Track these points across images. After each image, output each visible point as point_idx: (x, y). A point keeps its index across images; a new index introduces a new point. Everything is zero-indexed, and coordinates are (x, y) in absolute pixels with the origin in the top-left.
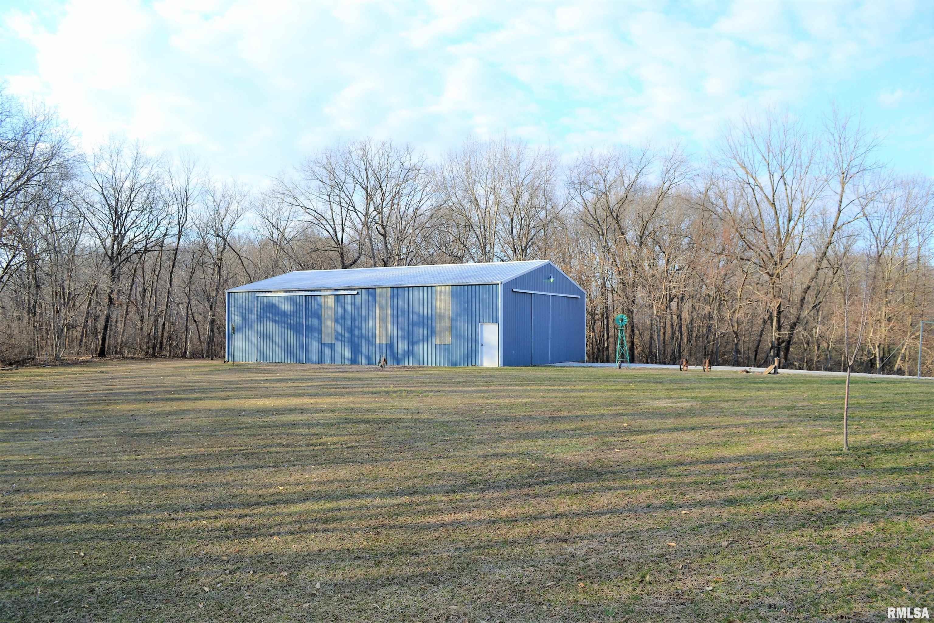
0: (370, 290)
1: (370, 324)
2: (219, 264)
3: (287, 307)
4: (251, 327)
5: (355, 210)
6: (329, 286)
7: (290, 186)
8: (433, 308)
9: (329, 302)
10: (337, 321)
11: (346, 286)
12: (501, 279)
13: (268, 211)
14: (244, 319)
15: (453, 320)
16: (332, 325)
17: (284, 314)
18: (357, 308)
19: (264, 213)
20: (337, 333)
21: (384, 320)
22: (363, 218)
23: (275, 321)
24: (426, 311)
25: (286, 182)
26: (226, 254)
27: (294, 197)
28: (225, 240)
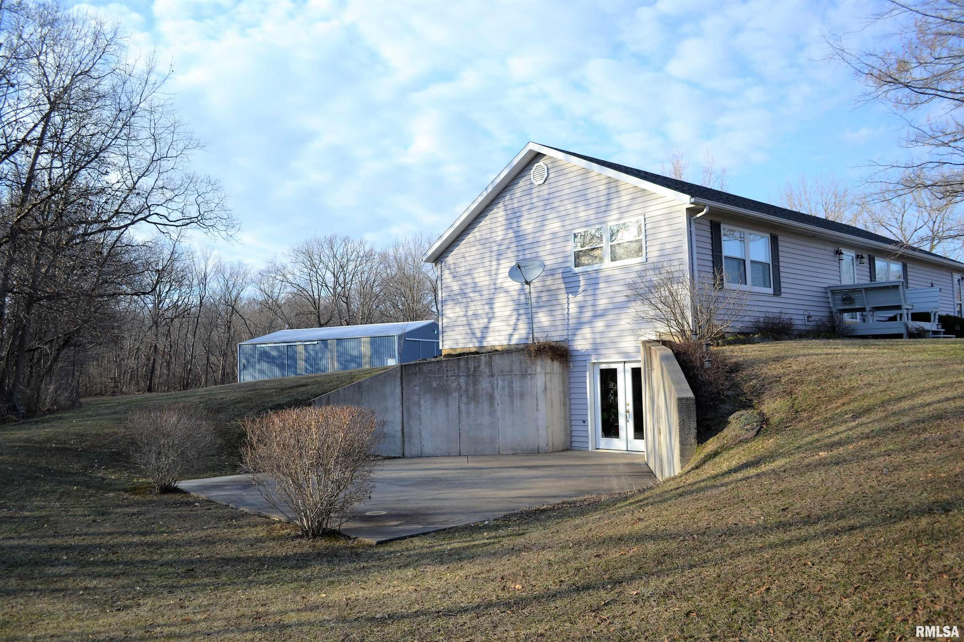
0: (324, 341)
1: (324, 362)
2: (229, 325)
3: (274, 353)
4: (253, 367)
5: (327, 286)
6: (301, 339)
7: (280, 267)
8: (360, 351)
9: (300, 349)
10: (306, 361)
11: (311, 339)
12: (396, 333)
13: (265, 286)
14: (248, 361)
15: (371, 358)
16: (303, 363)
17: (274, 358)
18: (317, 353)
19: (262, 287)
20: (306, 368)
21: (332, 359)
22: (332, 291)
23: (269, 362)
24: (355, 353)
25: (277, 264)
26: (234, 317)
27: (283, 276)
28: (233, 307)
